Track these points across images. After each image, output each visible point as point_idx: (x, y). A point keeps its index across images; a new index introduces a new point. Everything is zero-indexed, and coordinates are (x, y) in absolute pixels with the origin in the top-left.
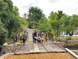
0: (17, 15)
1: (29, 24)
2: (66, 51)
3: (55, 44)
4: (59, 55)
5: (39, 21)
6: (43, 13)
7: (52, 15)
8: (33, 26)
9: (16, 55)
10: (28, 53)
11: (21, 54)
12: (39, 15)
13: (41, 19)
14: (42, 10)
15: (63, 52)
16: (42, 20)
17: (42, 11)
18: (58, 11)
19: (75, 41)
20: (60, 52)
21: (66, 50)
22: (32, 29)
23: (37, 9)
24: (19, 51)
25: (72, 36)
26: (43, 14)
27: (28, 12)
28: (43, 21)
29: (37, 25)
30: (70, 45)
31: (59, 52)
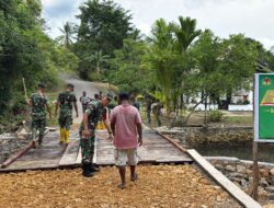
0: (30, 28)
1: (80, 64)
2: (189, 160)
3: (162, 135)
4: (162, 173)
5: (116, 51)
6: (130, 26)
7: (160, 32)
8: (94, 70)
9: (8, 172)
10: (53, 165)
11: (24, 171)
12: (118, 30)
13: (125, 45)
14: (128, 15)
15: (177, 163)
16: (128, 51)
17: (129, 18)
18: (181, 19)
19: (234, 126)
20: (169, 163)
21: (190, 156)
22: (91, 80)
23: (110, 8)
24: (23, 158)
25: (227, 108)
26: (131, 29)
27: (78, 17)
28: (130, 54)
29: (108, 68)
30: (216, 140)
31: (165, 163)
